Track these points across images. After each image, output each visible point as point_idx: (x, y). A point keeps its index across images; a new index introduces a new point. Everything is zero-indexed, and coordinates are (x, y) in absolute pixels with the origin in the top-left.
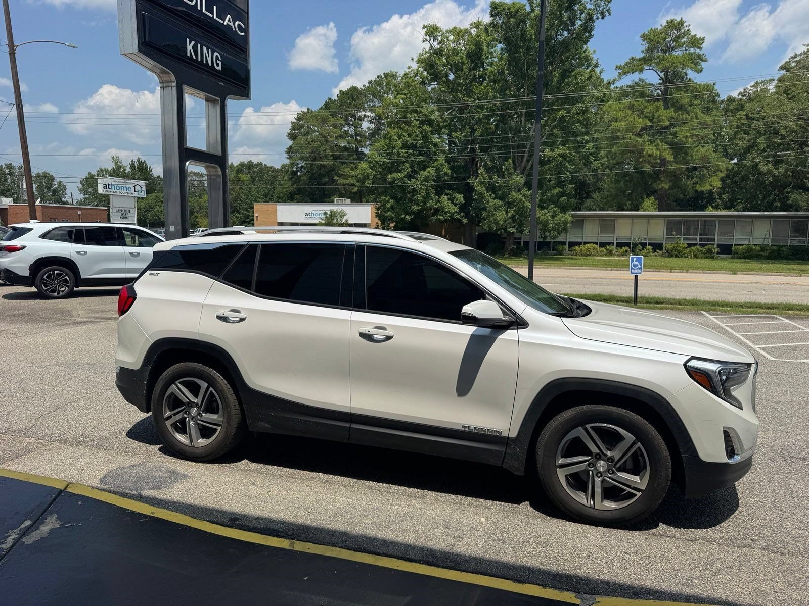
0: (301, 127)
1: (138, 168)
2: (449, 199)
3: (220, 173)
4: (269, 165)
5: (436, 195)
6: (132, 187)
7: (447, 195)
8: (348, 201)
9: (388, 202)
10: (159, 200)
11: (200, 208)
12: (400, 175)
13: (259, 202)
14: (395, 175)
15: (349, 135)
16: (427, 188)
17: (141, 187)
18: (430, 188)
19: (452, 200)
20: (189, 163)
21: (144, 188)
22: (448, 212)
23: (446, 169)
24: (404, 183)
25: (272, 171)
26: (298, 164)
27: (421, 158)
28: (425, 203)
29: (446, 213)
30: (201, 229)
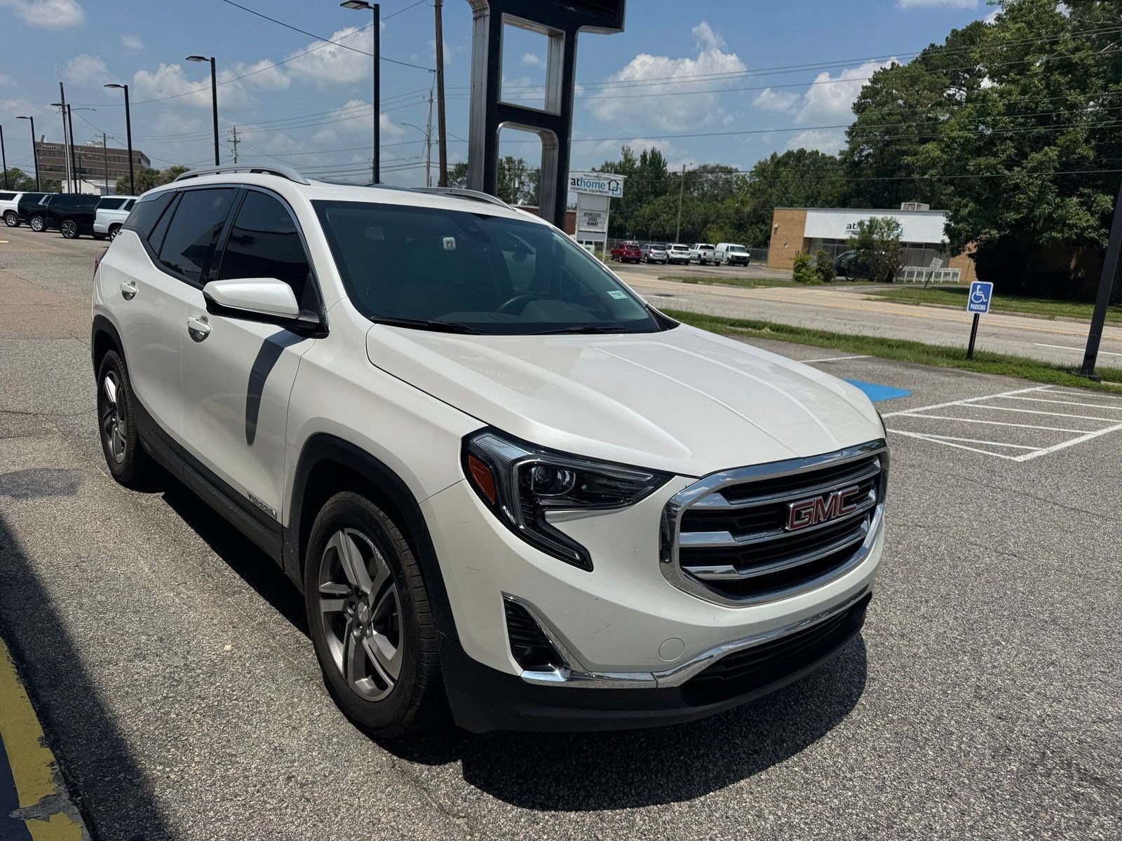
0: (877, 92)
2: (1082, 204)
3: (556, 141)
4: (827, 155)
5: (1058, 196)
6: (606, 182)
7: (1081, 195)
8: (926, 207)
9: (966, 206)
10: (668, 205)
11: (718, 217)
12: (993, 161)
13: (795, 207)
14: (982, 160)
15: (954, 102)
16: (1042, 184)
17: (618, 184)
18: (1049, 184)
19: (1087, 204)
20: (503, 126)
21: (621, 185)
22: (1075, 225)
23: (1087, 151)
24: (998, 173)
25: (831, 164)
26: (862, 150)
27: (1042, 130)
28: (1031, 210)
29: (1071, 227)
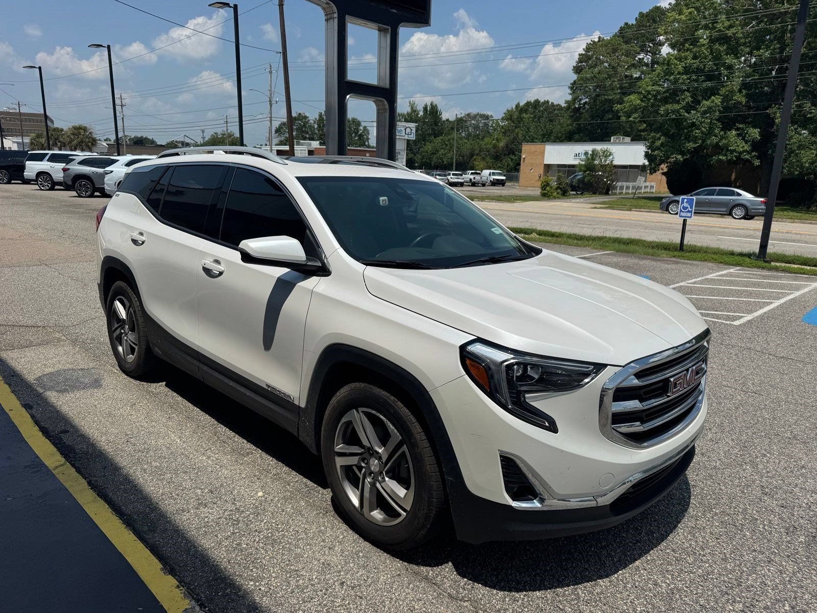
0: (589, 58)
1: (430, 112)
2: (738, 135)
3: (387, 107)
4: (555, 103)
5: (722, 130)
6: (403, 129)
7: (737, 129)
8: (628, 139)
9: (659, 139)
10: (445, 143)
11: (480, 151)
12: (677, 107)
13: (536, 142)
14: (669, 107)
15: (643, 64)
16: (711, 122)
17: (411, 130)
18: (716, 122)
19: (742, 135)
20: (350, 97)
21: (414, 131)
22: (734, 150)
23: (740, 98)
24: (680, 115)
25: (558, 110)
26: (581, 100)
27: (709, 84)
28: (704, 141)
29: (732, 151)
30: (471, 172)
